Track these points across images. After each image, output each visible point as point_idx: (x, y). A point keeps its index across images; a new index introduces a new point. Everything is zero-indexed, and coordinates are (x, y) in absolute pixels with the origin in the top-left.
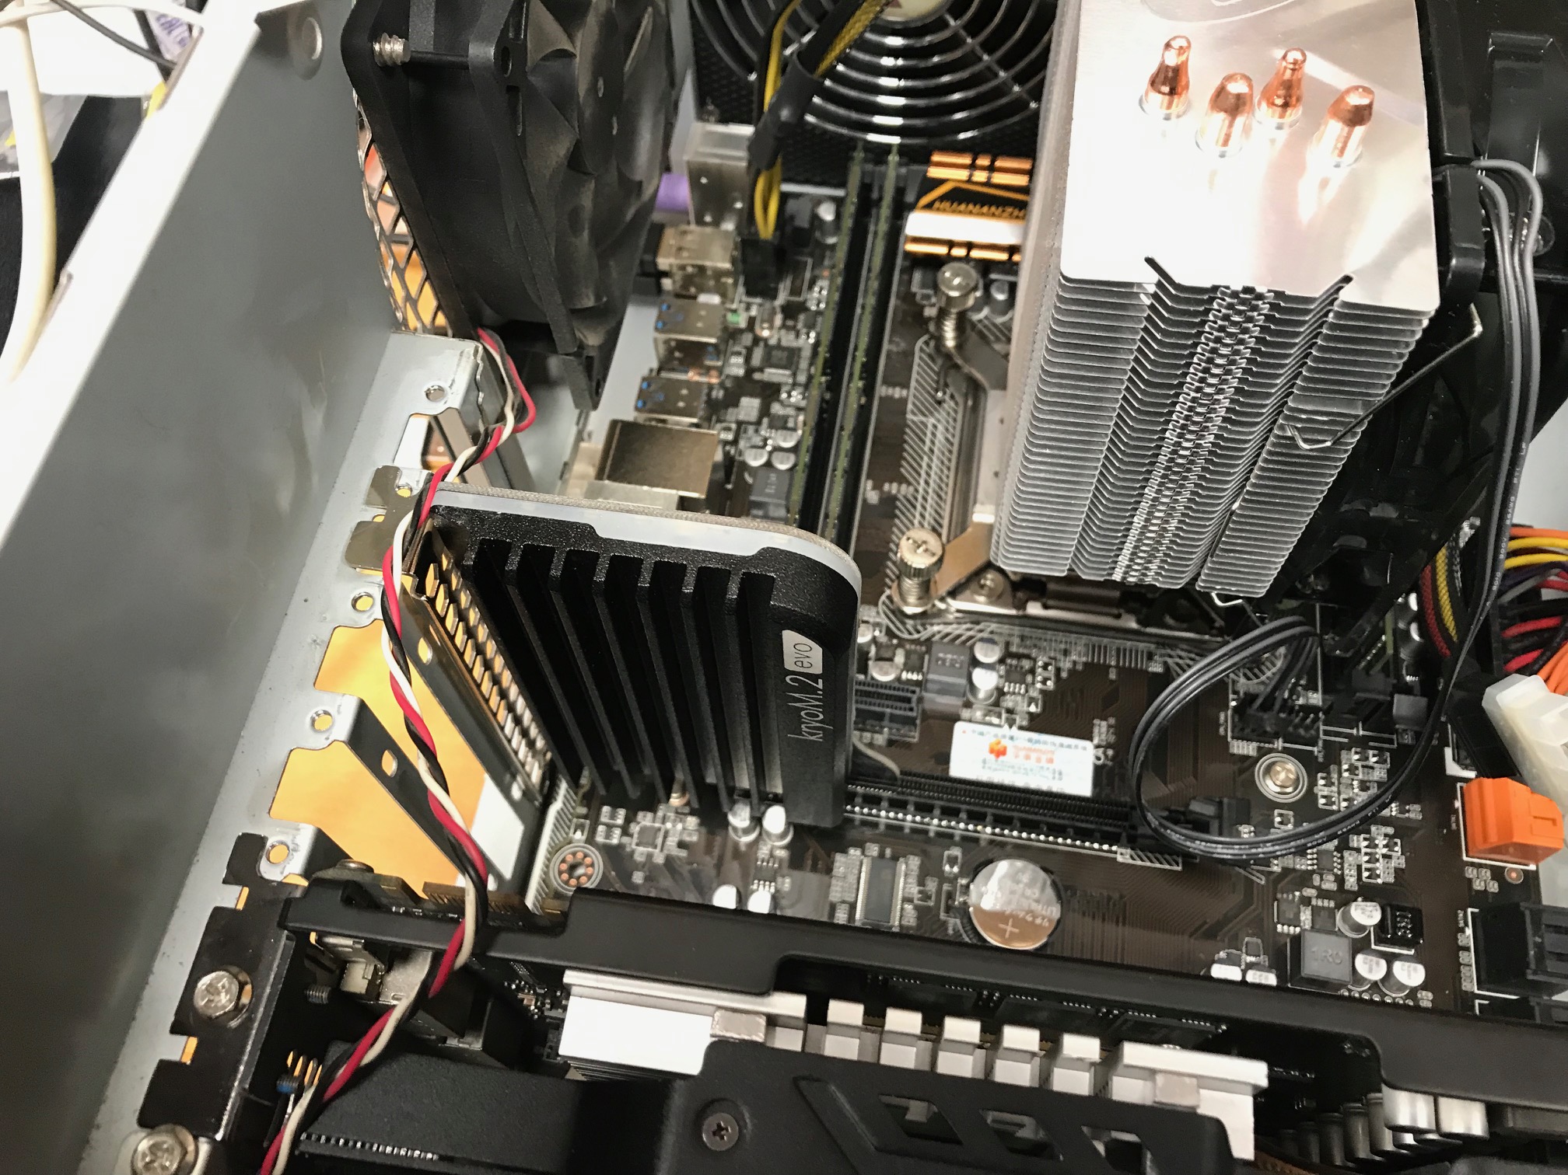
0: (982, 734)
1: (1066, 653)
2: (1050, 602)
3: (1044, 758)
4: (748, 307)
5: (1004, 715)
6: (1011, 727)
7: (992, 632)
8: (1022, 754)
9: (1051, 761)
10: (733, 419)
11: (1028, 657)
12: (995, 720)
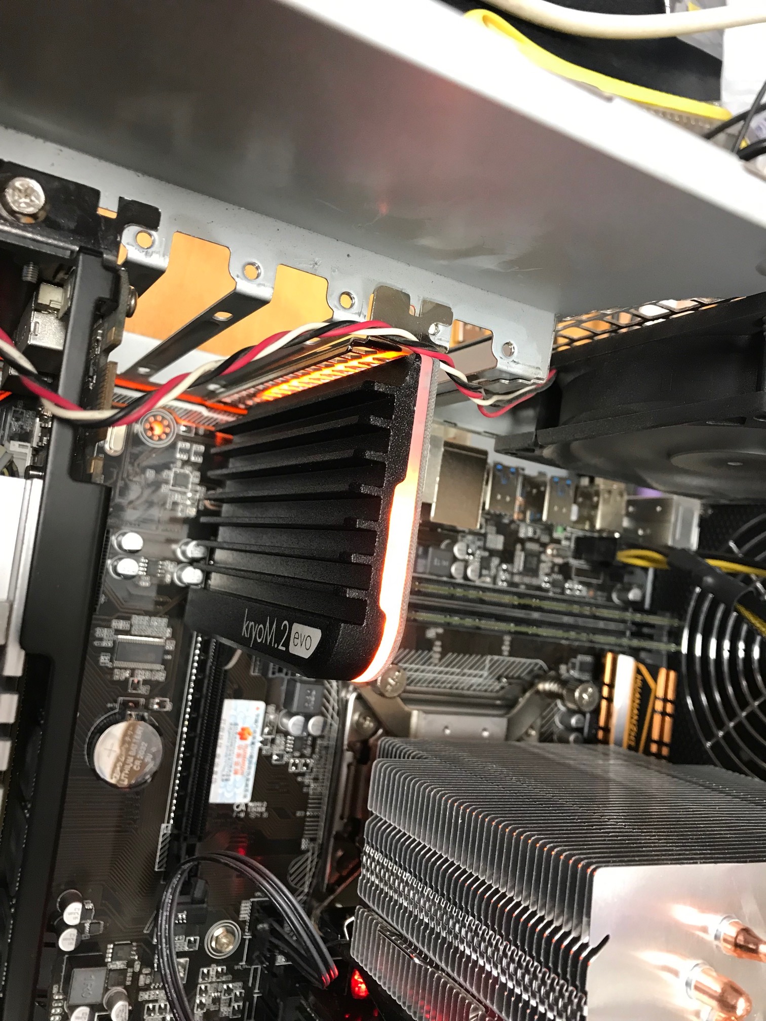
0: (256, 721)
1: (316, 779)
2: (353, 768)
3: (238, 768)
4: (568, 539)
5: (270, 737)
6: (261, 742)
7: (331, 725)
8: (241, 752)
9: (236, 773)
10: (488, 531)
11: (313, 752)
12: (266, 730)
